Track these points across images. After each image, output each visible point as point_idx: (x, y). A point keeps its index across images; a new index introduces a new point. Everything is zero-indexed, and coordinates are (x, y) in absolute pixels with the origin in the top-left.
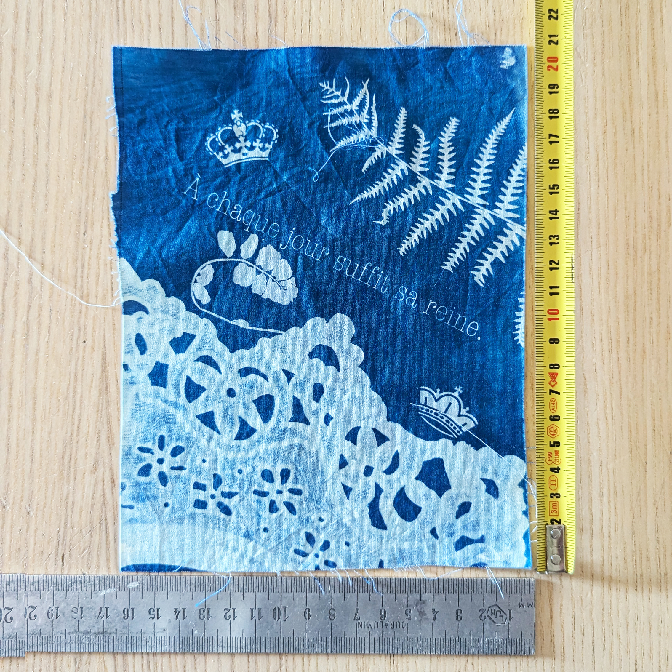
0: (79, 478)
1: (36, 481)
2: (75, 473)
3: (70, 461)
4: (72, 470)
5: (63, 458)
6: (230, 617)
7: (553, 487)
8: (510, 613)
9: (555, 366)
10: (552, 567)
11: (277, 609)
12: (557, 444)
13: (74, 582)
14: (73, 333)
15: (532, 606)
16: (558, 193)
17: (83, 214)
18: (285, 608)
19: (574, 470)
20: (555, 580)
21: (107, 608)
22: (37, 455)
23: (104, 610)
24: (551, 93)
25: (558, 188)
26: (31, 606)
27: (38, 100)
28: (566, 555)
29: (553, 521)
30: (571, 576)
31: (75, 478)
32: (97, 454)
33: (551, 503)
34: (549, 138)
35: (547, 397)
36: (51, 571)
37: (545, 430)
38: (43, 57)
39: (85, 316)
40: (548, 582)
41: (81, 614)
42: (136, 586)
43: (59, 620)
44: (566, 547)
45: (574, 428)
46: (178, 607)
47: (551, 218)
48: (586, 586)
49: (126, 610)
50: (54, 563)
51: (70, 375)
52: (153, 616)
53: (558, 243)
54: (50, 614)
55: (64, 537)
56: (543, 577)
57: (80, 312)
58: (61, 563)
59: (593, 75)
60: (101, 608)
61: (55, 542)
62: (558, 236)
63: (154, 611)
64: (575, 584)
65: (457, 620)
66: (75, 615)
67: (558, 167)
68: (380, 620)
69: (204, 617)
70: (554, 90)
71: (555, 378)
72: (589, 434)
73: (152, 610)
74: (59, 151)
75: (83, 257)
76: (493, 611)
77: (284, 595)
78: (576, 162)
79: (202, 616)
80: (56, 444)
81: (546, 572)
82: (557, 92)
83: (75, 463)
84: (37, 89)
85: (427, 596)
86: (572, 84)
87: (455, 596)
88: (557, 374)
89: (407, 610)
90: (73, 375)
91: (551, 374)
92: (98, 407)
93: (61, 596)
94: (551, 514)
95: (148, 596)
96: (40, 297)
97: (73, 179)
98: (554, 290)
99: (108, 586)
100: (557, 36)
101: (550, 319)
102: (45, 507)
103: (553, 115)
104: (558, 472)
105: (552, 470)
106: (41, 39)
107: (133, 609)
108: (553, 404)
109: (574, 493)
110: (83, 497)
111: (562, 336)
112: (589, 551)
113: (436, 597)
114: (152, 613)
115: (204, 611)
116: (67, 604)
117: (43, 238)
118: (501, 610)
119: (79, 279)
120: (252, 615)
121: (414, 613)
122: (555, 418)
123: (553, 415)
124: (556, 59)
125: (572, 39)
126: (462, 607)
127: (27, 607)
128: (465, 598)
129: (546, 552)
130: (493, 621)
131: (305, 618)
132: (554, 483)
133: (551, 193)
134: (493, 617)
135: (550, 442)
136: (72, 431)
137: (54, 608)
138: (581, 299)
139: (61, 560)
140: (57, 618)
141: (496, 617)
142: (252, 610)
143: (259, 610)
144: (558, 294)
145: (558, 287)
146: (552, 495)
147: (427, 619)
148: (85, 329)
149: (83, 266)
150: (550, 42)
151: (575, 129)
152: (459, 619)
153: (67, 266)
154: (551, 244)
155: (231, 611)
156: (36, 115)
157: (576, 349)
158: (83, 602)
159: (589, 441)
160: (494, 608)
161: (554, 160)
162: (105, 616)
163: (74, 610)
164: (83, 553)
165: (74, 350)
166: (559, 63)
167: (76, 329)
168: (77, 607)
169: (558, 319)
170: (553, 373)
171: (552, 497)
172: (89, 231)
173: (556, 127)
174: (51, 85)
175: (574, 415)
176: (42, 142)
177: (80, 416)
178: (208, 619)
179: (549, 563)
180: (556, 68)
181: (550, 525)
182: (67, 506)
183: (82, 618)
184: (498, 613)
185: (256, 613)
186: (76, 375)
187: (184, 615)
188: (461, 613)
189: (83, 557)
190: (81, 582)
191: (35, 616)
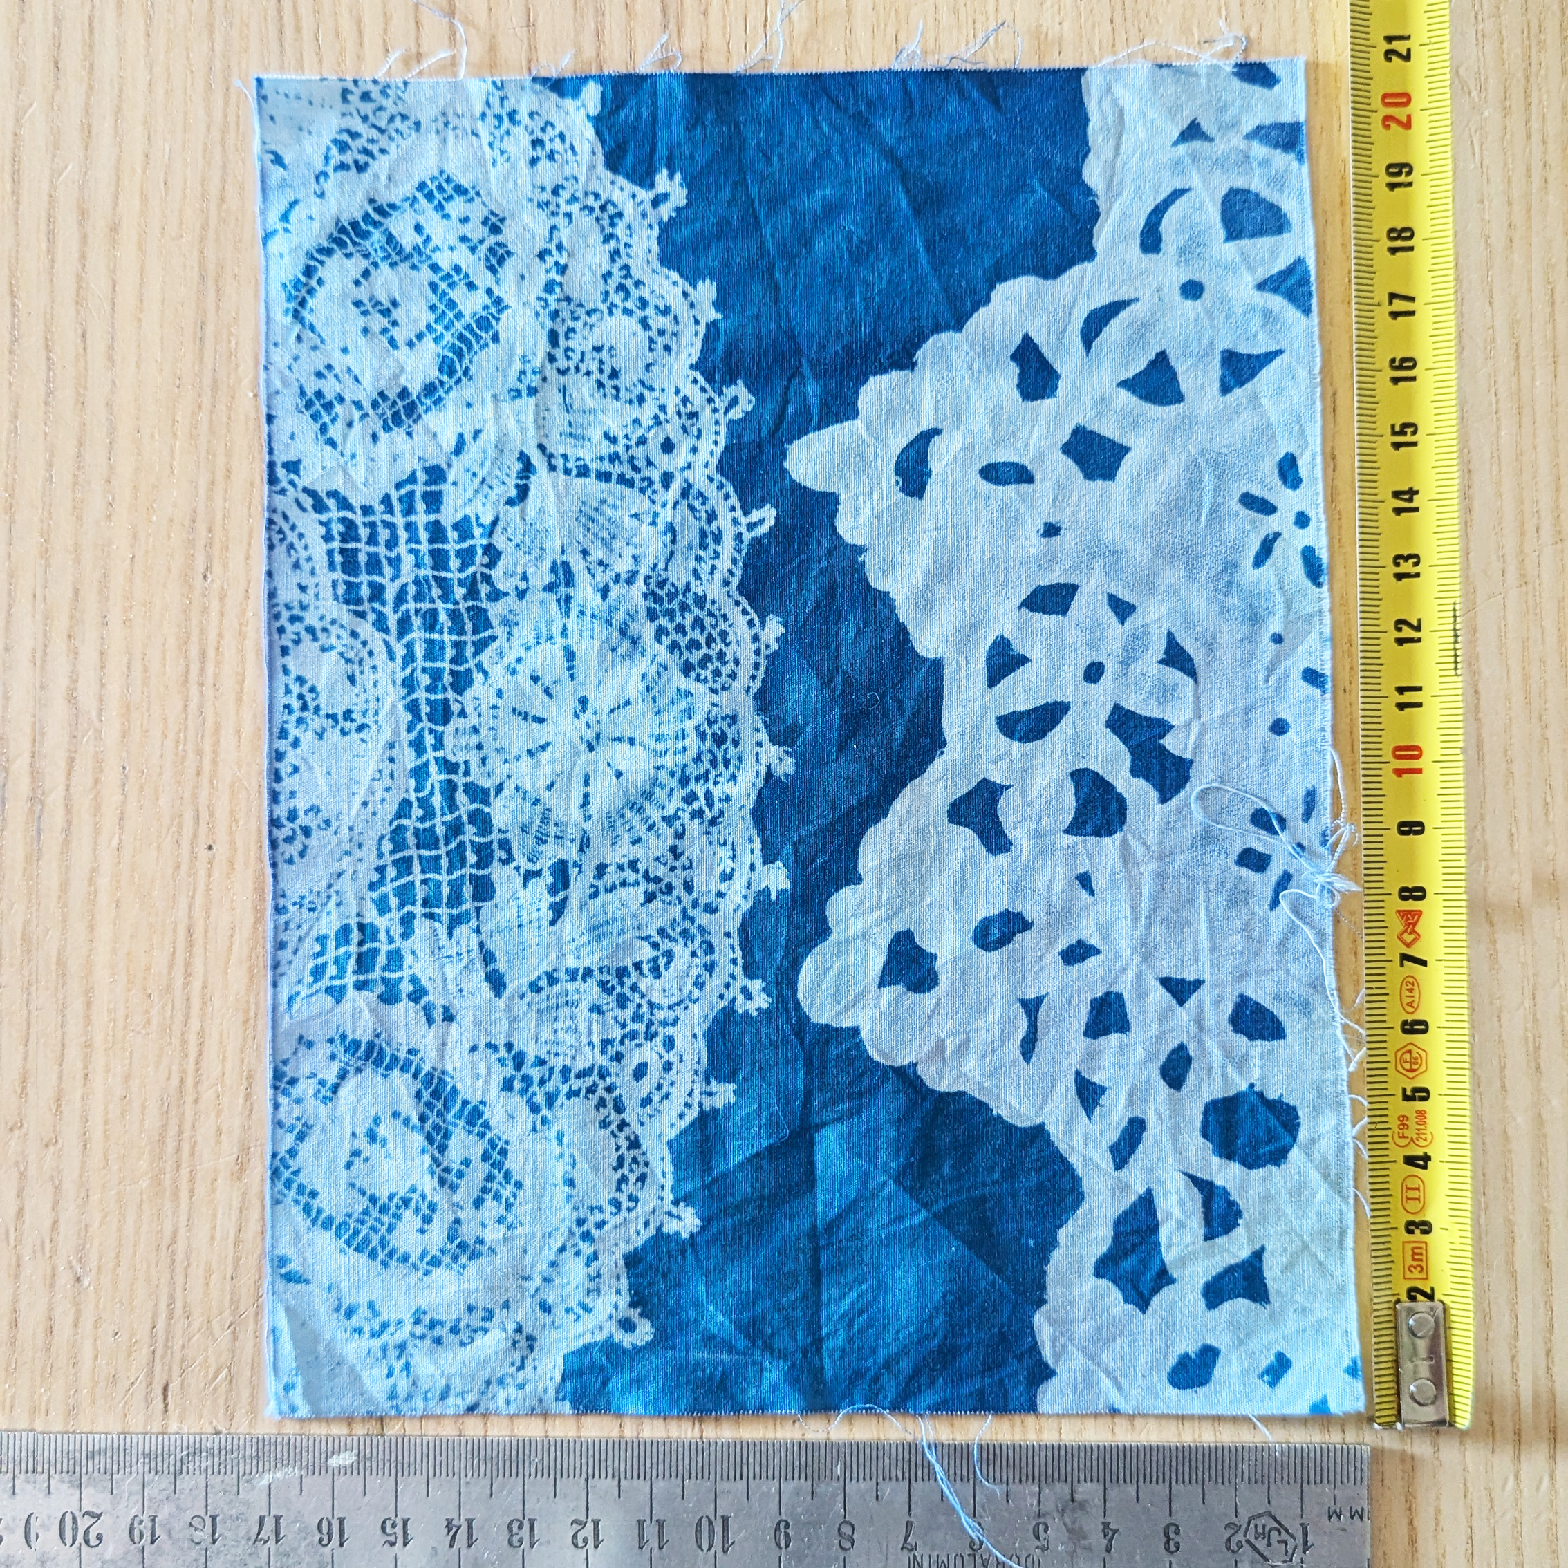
0: (201, 1190)
1: (95, 1198)
2: (192, 1180)
3: (178, 1149)
4: (184, 1172)
5: (162, 1139)
6: (585, 1541)
7: (1411, 1206)
8: (1305, 1534)
9: (1414, 893)
10: (1413, 1409)
11: (705, 1523)
12: (1421, 1094)
13: (194, 1453)
14: (180, 825)
15: (1361, 1518)
16: (1415, 444)
17: (202, 528)
18: (725, 1520)
19: (1468, 1160)
20: (1421, 1447)
21: (277, 1519)
22: (97, 1134)
23: (269, 1524)
24: (1392, 186)
25: (1414, 433)
26: (87, 1513)
27: (84, 239)
28: (1450, 1381)
29: (1413, 1293)
30: (1463, 1434)
31: (192, 1192)
32: (245, 1128)
33: (1409, 1247)
34: (1391, 303)
35: (1396, 973)
36: (136, 1423)
37: (1391, 1057)
38: (94, 132)
39: (211, 782)
40: (1403, 1453)
41: (214, 1532)
42: (348, 1462)
43: (159, 1547)
44: (1449, 1361)
45: (1466, 1052)
46: (455, 1515)
47: (1398, 511)
48: (1503, 1460)
49: (325, 1523)
50: (143, 1405)
51: (175, 931)
52: (392, 1539)
53: (1417, 575)
54: (136, 1533)
55: (167, 1340)
56: (1389, 1441)
57: (198, 774)
58: (161, 1406)
59: (1503, 139)
60: (262, 1519)
61: (145, 1351)
62: (1417, 556)
63: (394, 1526)
64: (1474, 1455)
65: (1168, 1549)
66: (198, 1536)
67: (1413, 379)
68: (969, 1552)
69: (521, 1541)
70: (1402, 179)
71: (1415, 924)
72: (1503, 1068)
73: (389, 1524)
74: (138, 366)
75: (202, 632)
76: (1260, 1530)
77: (724, 1486)
78: (1461, 364)
79: (515, 1539)
80: (143, 1107)
81: (1399, 1426)
82: (1410, 184)
83: (192, 1154)
84: (83, 214)
85: (1088, 1490)
86: (1449, 161)
87: (1163, 1489)
88: (1419, 913)
89: (1038, 1525)
90: (182, 932)
91: (1404, 914)
92: (247, 1011)
93: (163, 1486)
94: (1408, 1275)
95: (380, 1485)
96: (98, 737)
97: (175, 435)
98: (1409, 697)
99: (281, 1463)
100: (1408, 38)
101: (1399, 772)
102: (118, 1264)
103: (1399, 243)
104: (1425, 1167)
105: (1410, 1161)
106: (91, 87)
107: (342, 1521)
108: (1411, 990)
109: (1468, 1221)
110: (213, 1238)
111: (1432, 812)
112: (1509, 1371)
113: (1113, 1493)
114: (388, 1530)
115: (520, 1527)
116: (178, 1507)
117: (103, 588)
118: (1281, 1528)
119: (194, 690)
120: (641, 1536)
121: (1055, 1532)
122: (1415, 1027)
123: (1410, 1018)
124: (1404, 99)
125: (1447, 44)
126: (1180, 1517)
127: (77, 1514)
128: (1187, 1494)
129: (1397, 1375)
130: (1262, 1555)
131: (778, 1545)
132: (1415, 1194)
133: (1397, 446)
134: (1261, 1544)
135: (1404, 1090)
136: (183, 1072)
137: (145, 1517)
138: (1478, 720)
139: (160, 1398)
140: (152, 1542)
141: (1269, 1545)
142: (640, 1523)
143: (660, 1524)
144: (1419, 705)
145: (1419, 689)
146: (1410, 1227)
147: (1089, 1548)
148: (212, 815)
149: (203, 656)
150: (1389, 54)
151: (1458, 280)
152: (1173, 1548)
153: (164, 658)
154: (1399, 577)
155: (590, 1526)
156: (79, 278)
157: (1469, 848)
158: (218, 1502)
159: (1503, 1087)
160: (1263, 1521)
161: (1404, 360)
162: (273, 1537)
163: (196, 1522)
164: (215, 1378)
165: (184, 868)
166: (1414, 108)
167: (188, 816)
168: (202, 1514)
169: (1419, 771)
170: (1410, 912)
171: (1410, 1232)
172: (217, 568)
173: (1407, 274)
174: (116, 204)
175: (1465, 1018)
176: (98, 346)
177: (201, 1034)
178: (532, 1546)
179: (1406, 1403)
180: (1404, 120)
181: (1407, 1303)
182: (173, 1262)
183: (214, 1542)
184: (1274, 1534)
185: (651, 1531)
186: (190, 932)
187: (470, 1535)
188: (1177, 1532)
189: (215, 1389)
190: (211, 1453)
191: (99, 1538)
